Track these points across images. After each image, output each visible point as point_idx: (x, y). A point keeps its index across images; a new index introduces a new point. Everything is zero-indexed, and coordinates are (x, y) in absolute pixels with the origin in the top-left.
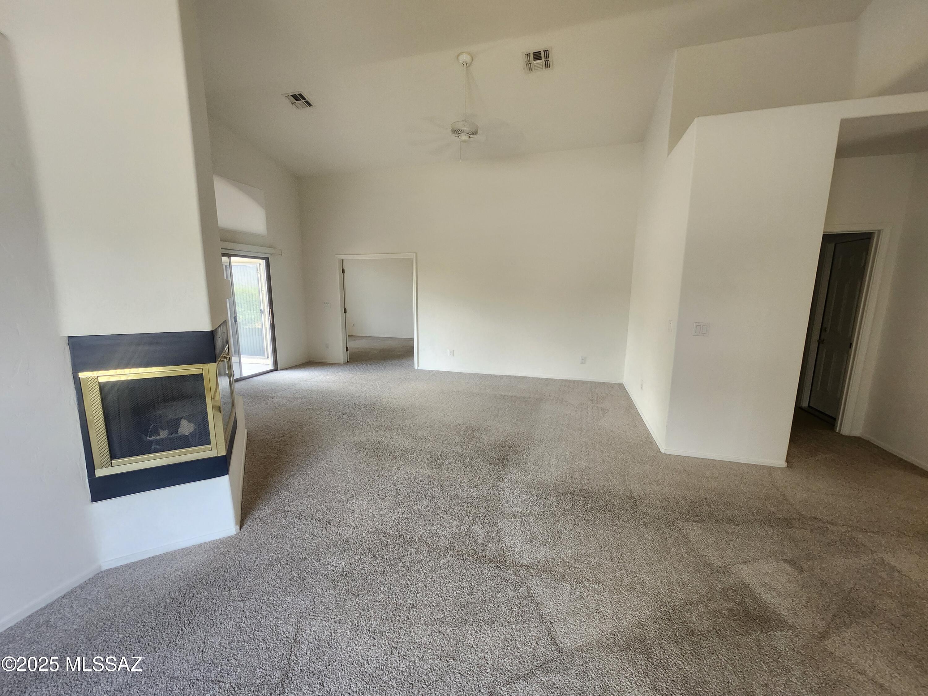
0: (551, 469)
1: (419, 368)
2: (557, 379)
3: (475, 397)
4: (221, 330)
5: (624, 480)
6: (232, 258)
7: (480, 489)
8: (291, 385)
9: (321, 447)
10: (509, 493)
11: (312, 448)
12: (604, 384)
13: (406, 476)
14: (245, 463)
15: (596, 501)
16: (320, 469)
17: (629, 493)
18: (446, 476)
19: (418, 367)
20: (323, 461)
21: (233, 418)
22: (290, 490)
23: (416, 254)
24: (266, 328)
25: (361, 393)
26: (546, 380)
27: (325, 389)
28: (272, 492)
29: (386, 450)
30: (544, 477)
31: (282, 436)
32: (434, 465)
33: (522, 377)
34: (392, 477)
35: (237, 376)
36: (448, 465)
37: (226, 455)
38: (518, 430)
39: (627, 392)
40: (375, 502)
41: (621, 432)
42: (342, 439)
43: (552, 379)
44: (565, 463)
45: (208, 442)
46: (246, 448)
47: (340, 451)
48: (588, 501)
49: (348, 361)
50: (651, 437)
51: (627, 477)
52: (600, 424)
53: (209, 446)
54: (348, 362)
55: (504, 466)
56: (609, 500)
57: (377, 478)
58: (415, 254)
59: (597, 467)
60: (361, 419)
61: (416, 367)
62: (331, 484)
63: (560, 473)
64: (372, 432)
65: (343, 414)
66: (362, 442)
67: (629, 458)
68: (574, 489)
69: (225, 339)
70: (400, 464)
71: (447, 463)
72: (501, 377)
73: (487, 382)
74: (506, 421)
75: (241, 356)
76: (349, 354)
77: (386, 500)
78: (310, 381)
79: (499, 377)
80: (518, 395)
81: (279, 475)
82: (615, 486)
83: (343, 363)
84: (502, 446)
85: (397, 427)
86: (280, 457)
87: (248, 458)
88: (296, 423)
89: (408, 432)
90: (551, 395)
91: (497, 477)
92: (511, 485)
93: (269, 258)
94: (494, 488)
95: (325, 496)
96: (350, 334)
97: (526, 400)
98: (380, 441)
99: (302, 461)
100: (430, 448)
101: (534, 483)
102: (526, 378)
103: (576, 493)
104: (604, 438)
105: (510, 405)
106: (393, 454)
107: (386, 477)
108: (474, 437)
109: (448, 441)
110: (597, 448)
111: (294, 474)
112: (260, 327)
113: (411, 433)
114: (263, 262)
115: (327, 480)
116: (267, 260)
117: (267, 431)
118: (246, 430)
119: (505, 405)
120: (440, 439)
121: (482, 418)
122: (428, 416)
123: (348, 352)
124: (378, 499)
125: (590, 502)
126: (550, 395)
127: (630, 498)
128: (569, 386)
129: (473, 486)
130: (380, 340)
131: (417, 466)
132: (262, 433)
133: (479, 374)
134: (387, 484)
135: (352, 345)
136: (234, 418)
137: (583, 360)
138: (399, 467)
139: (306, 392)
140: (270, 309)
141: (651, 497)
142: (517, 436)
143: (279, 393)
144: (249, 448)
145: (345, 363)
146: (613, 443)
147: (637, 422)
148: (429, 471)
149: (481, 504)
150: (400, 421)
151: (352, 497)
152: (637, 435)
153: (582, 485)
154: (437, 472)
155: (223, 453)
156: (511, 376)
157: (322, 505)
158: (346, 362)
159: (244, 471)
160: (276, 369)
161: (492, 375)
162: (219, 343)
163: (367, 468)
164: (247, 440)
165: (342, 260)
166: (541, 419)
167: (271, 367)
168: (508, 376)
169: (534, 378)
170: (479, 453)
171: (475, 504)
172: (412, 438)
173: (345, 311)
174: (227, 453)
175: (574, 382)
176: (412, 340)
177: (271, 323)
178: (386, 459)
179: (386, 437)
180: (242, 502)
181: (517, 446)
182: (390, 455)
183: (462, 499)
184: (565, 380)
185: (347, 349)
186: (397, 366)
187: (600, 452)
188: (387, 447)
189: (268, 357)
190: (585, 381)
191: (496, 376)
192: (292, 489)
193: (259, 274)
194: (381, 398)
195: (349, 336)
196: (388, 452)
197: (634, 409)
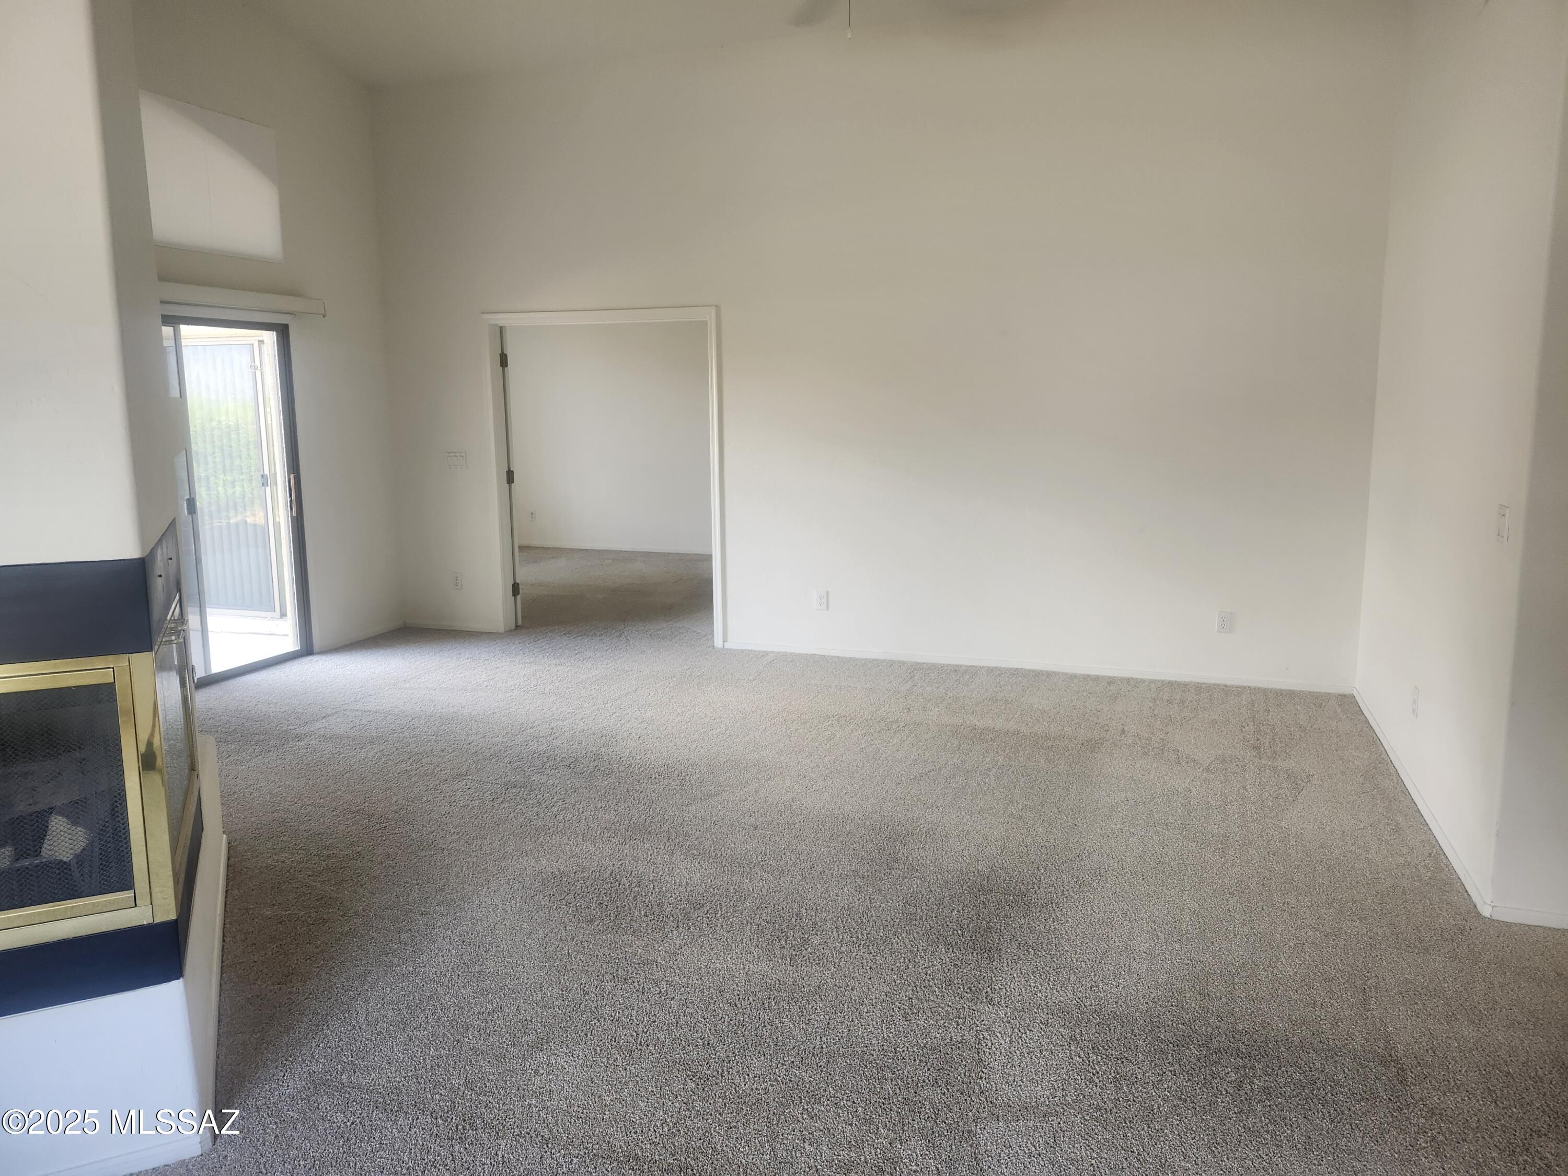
0: (1134, 965)
1: (727, 646)
2: (1143, 681)
3: (895, 733)
4: (162, 554)
5: (1365, 1003)
6: (185, 329)
7: (918, 1025)
8: (353, 699)
9: (443, 890)
10: (1008, 1039)
11: (415, 895)
12: (1292, 695)
13: (695, 980)
14: (224, 936)
15: (1280, 1067)
16: (441, 959)
17: (1382, 1045)
18: (815, 982)
19: (724, 642)
20: (449, 932)
21: (192, 808)
22: (354, 1022)
23: (718, 308)
24: (277, 526)
25: (560, 723)
26: (1109, 683)
27: (452, 710)
28: (303, 1025)
29: (635, 898)
30: (1114, 990)
31: (328, 856)
32: (778, 946)
33: (1034, 671)
34: (656, 983)
35: (200, 673)
36: (820, 947)
37: (176, 921)
38: (1029, 840)
39: (1367, 721)
40: (605, 1060)
41: (1352, 848)
42: (503, 864)
43: (1128, 680)
44: (1177, 946)
45: (125, 882)
46: (227, 892)
47: (498, 902)
48: (1253, 1068)
49: (520, 623)
50: (1449, 865)
51: (1373, 994)
52: (1283, 824)
53: (129, 894)
54: (517, 626)
55: (990, 953)
56: (1318, 1065)
57: (609, 986)
58: (713, 311)
59: (1278, 960)
60: (560, 803)
61: (718, 642)
62: (476, 1004)
63: (1163, 978)
64: (594, 843)
65: (508, 786)
66: (562, 874)
67: (1380, 932)
68: (1209, 1029)
69: (172, 579)
70: (678, 942)
71: (816, 940)
72: (972, 672)
73: (929, 689)
74: (991, 808)
75: (208, 610)
76: (522, 604)
77: (636, 1054)
78: (408, 685)
79: (966, 672)
80: (1024, 730)
81: (323, 974)
82: (1335, 1023)
83: (502, 630)
84: (981, 889)
85: (665, 828)
86: (325, 921)
87: (231, 923)
88: (370, 816)
89: (700, 843)
90: (1126, 729)
91: (970, 988)
92: (1012, 1013)
93: (288, 325)
94: (960, 1021)
95: (458, 1041)
96: (525, 542)
97: (1050, 744)
98: (617, 870)
99: (389, 931)
100: (764, 891)
101: (1083, 1009)
102: (1049, 675)
103: (1215, 1044)
104: (1297, 867)
105: (1001, 759)
106: (656, 909)
107: (636, 984)
108: (897, 861)
109: (819, 869)
110: (1276, 898)
111: (367, 973)
112: (259, 519)
113: (707, 844)
114: (270, 337)
115: (462, 991)
116: (283, 332)
117: (285, 839)
118: (225, 836)
119: (988, 760)
120: (795, 864)
121: (919, 800)
122: (757, 791)
123: (519, 597)
124: (613, 1051)
125: (1259, 1072)
126: (1123, 731)
127: (1384, 1063)
128: (1183, 702)
129: (898, 1015)
130: (610, 561)
131: (727, 948)
132: (269, 845)
133: (904, 663)
134: (641, 1004)
135: (528, 574)
136: (194, 808)
137: (1227, 623)
138: (675, 953)
139: (398, 722)
140: (292, 476)
141: (1454, 1058)
142: (1025, 859)
143: (318, 725)
144: (236, 892)
145: (511, 631)
146: (1327, 883)
147: (1400, 819)
148: (763, 967)
149: (923, 1074)
150: (675, 808)
151: (538, 1045)
152: (1402, 860)
153: (1233, 1019)
154: (790, 968)
155: (167, 912)
156: (1000, 669)
157: (451, 1070)
158: (513, 626)
159: (222, 962)
160: (307, 650)
161: (942, 666)
162: (158, 587)
163: (580, 956)
164: (228, 866)
165: (501, 328)
166: (1099, 806)
167: (291, 644)
168: (991, 670)
169: (1073, 677)
170: (912, 909)
171: (906, 1073)
172: (711, 861)
173: (510, 477)
174: (179, 916)
175: (1199, 688)
176: (708, 558)
177: (294, 515)
178: (636, 925)
179: (636, 859)
180: (218, 1057)
181: (1028, 890)
182: (646, 916)
183: (866, 1057)
184: (1171, 684)
185: (516, 589)
186: (663, 638)
187: (1286, 915)
188: (637, 889)
189: (283, 615)
190: (1232, 686)
191: (956, 669)
192: (362, 1019)
193: (258, 373)
194: (619, 737)
195: (519, 547)
196: (640, 905)
197: (1391, 775)
